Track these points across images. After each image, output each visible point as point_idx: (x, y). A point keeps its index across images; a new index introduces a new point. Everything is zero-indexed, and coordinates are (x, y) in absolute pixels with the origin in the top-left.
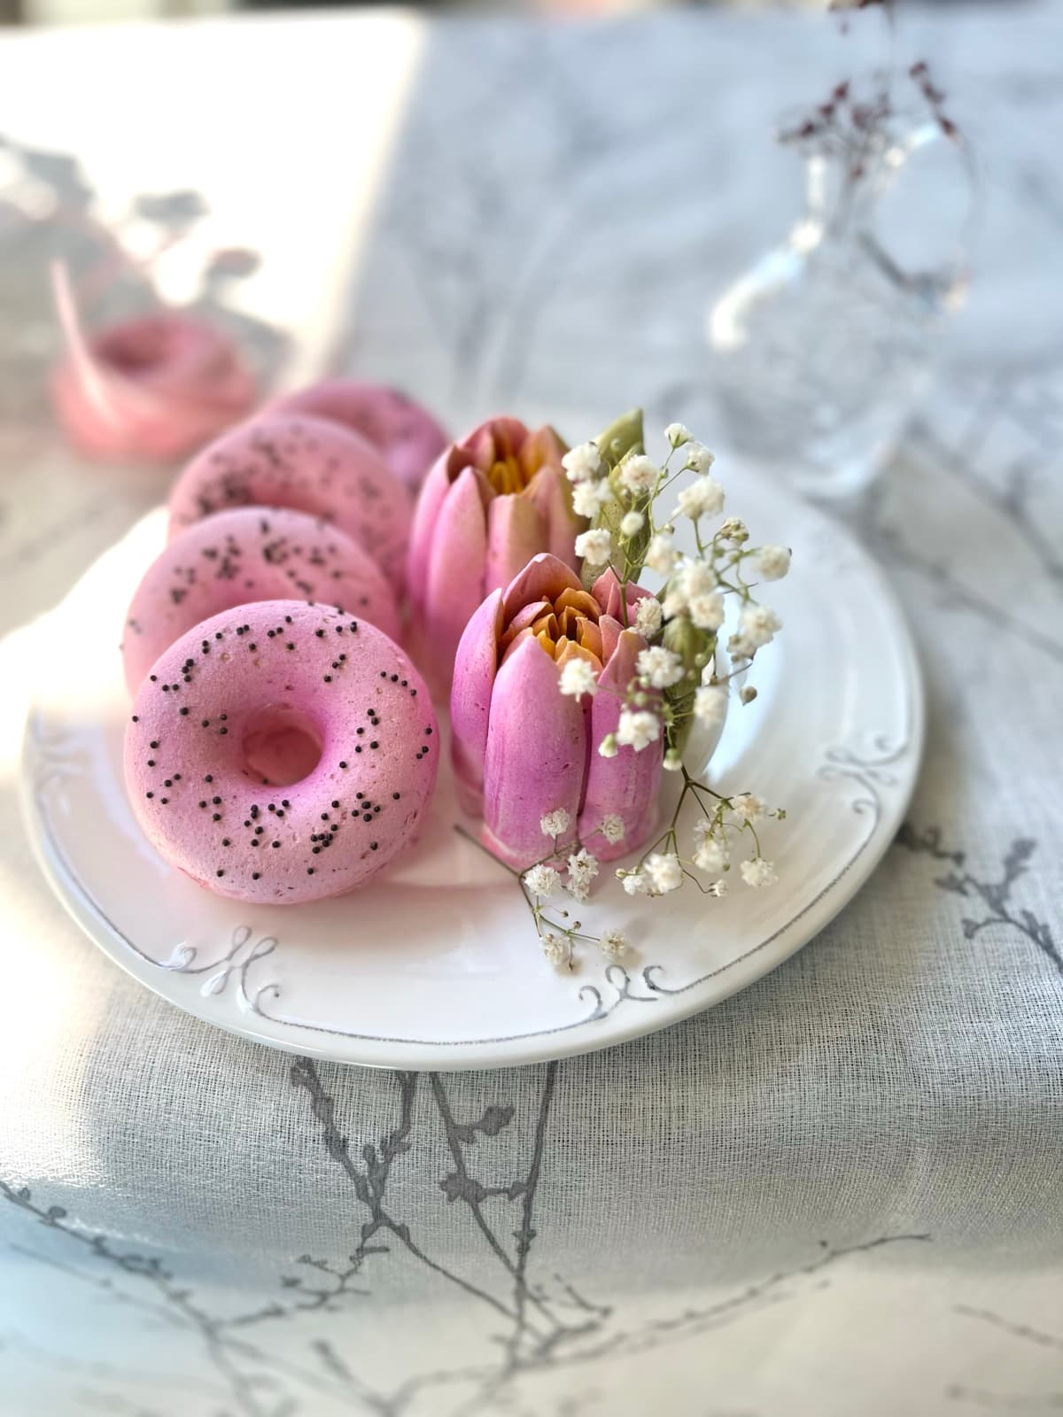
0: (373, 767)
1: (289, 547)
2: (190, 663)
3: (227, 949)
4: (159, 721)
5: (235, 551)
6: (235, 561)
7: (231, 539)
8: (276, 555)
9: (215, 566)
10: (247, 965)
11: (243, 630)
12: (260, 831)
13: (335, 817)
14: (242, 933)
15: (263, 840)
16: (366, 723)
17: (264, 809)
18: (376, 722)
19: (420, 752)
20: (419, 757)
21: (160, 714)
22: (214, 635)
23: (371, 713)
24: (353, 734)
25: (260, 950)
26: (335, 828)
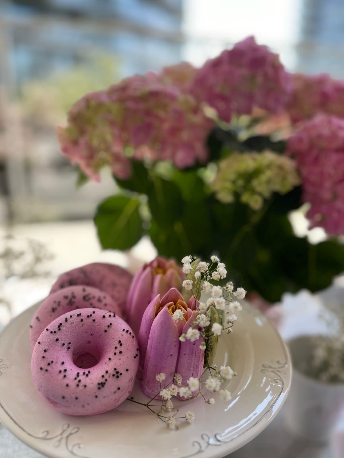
0: (120, 359)
1: (91, 296)
2: (61, 324)
3: (60, 431)
4: (48, 343)
5: (74, 297)
6: (73, 300)
7: (73, 293)
8: (87, 298)
9: (67, 301)
10: (68, 437)
11: (79, 315)
12: (80, 381)
13: (106, 377)
14: (66, 426)
15: (81, 384)
16: (118, 345)
17: (81, 373)
18: (121, 345)
19: (135, 356)
20: (135, 357)
21: (48, 341)
22: (69, 316)
23: (120, 342)
24: (113, 349)
25: (73, 431)
26: (106, 380)
